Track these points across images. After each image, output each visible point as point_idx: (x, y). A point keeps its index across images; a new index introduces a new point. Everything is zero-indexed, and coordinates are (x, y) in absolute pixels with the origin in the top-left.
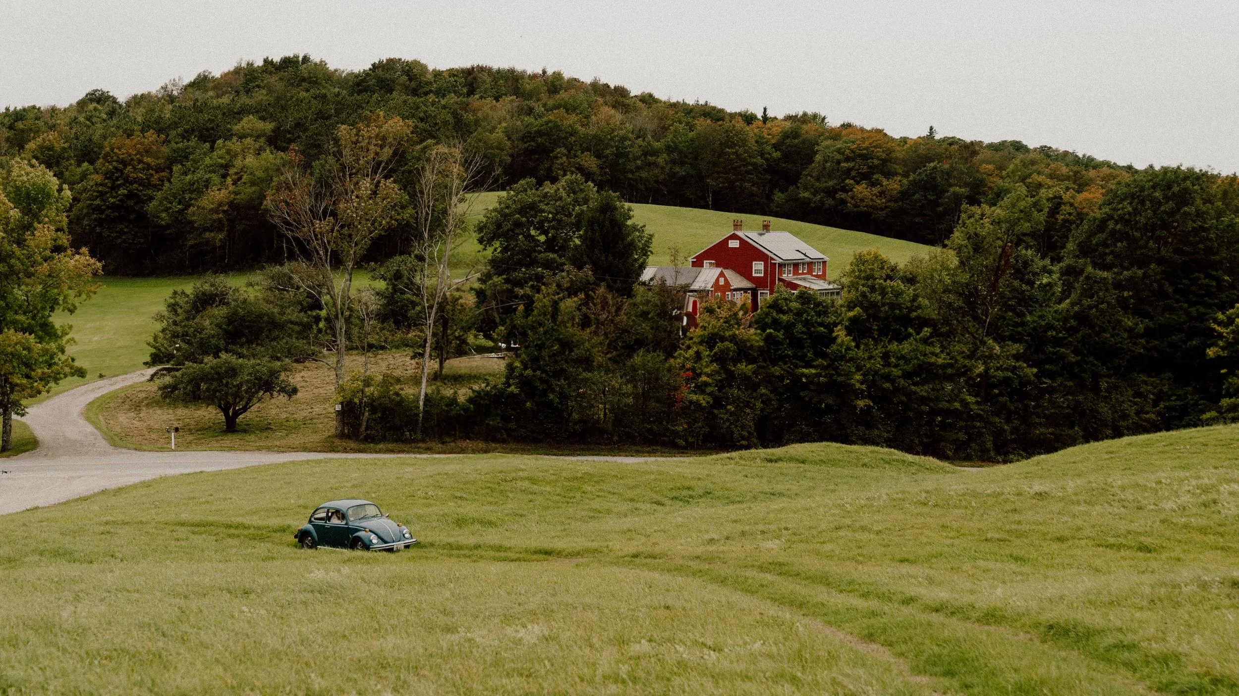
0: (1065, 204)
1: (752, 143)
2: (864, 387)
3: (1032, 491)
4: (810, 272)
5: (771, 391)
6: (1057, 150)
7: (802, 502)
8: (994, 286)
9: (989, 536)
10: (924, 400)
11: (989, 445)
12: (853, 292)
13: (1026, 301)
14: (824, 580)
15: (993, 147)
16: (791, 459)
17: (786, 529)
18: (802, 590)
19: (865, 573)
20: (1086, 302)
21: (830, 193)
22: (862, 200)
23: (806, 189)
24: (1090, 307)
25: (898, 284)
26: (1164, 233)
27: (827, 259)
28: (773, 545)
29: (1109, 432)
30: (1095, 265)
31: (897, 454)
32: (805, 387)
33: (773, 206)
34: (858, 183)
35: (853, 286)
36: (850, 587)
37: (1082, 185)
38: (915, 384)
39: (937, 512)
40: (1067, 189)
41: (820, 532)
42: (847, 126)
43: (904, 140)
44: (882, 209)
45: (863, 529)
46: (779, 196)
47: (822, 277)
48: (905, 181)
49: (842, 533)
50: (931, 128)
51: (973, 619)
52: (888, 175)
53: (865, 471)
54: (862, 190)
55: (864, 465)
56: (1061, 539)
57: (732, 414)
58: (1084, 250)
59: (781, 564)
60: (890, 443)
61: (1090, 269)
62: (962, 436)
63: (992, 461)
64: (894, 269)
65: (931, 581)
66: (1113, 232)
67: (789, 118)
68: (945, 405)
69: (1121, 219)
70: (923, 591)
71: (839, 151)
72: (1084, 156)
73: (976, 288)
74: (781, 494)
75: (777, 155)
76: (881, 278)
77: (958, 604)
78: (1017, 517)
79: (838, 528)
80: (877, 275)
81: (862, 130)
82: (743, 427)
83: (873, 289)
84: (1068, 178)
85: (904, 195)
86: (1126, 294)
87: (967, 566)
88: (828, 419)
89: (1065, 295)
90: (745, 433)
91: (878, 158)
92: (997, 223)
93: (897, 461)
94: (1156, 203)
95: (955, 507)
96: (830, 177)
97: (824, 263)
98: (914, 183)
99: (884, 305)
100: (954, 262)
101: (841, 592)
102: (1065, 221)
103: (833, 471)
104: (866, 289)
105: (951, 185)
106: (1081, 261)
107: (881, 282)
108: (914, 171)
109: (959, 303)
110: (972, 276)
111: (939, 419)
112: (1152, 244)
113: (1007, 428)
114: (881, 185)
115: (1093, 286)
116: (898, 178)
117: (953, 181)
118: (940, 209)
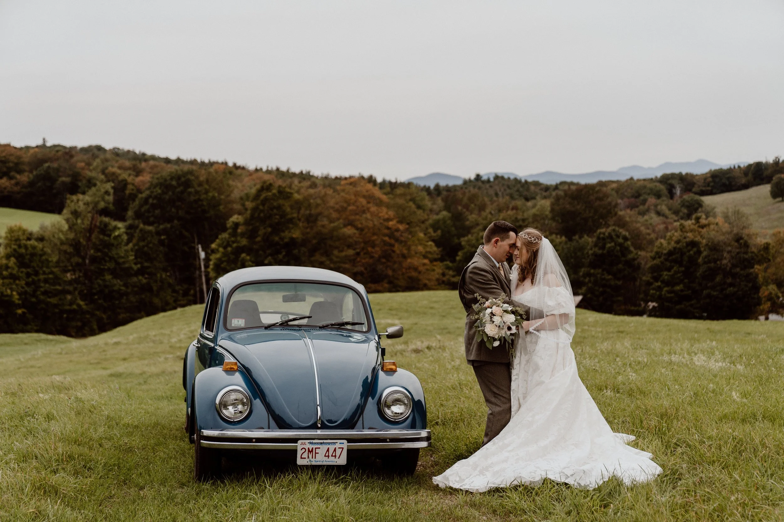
0: (129, 184)
2: (20, 302)
6: (123, 150)
8: (89, 239)
10: (56, 306)
11: (95, 327)
12: (9, 249)
13: (109, 246)
15: (85, 150)
20: (141, 244)
22: (5, 188)
24: (144, 247)
25: (33, 242)
26: (179, 203)
30: (144, 224)
31: (43, 336)
35: (8, 245)
37: (138, 172)
38: (50, 297)
40: (130, 175)
44: (18, 193)
48: (31, 176)
50: (44, 139)
52: (20, 172)
53: (28, 347)
55: (26, 344)
56: (124, 359)
58: (138, 215)
60: (37, 331)
61: (141, 226)
62: (79, 324)
64: (31, 234)
66: (153, 205)
68: (67, 307)
72: (140, 152)
73: (79, 241)
76: (24, 239)
80: (21, 238)
83: (20, 246)
84: (130, 169)
85: (31, 184)
86: (163, 237)
89: (129, 241)
92: (87, 204)
93: (44, 340)
94: (174, 188)
95: (76, 353)
98: (37, 176)
99: (27, 254)
100: (65, 227)
102: (130, 194)
103: (8, 349)
104: (15, 247)
105: (60, 176)
106: (137, 222)
107: (24, 242)
108: (36, 169)
109: (70, 250)
110: (76, 234)
111: (65, 316)
112: (173, 210)
113: (104, 316)
114: (16, 178)
115: (144, 235)
116: (26, 174)
117: (60, 174)
118: (55, 191)
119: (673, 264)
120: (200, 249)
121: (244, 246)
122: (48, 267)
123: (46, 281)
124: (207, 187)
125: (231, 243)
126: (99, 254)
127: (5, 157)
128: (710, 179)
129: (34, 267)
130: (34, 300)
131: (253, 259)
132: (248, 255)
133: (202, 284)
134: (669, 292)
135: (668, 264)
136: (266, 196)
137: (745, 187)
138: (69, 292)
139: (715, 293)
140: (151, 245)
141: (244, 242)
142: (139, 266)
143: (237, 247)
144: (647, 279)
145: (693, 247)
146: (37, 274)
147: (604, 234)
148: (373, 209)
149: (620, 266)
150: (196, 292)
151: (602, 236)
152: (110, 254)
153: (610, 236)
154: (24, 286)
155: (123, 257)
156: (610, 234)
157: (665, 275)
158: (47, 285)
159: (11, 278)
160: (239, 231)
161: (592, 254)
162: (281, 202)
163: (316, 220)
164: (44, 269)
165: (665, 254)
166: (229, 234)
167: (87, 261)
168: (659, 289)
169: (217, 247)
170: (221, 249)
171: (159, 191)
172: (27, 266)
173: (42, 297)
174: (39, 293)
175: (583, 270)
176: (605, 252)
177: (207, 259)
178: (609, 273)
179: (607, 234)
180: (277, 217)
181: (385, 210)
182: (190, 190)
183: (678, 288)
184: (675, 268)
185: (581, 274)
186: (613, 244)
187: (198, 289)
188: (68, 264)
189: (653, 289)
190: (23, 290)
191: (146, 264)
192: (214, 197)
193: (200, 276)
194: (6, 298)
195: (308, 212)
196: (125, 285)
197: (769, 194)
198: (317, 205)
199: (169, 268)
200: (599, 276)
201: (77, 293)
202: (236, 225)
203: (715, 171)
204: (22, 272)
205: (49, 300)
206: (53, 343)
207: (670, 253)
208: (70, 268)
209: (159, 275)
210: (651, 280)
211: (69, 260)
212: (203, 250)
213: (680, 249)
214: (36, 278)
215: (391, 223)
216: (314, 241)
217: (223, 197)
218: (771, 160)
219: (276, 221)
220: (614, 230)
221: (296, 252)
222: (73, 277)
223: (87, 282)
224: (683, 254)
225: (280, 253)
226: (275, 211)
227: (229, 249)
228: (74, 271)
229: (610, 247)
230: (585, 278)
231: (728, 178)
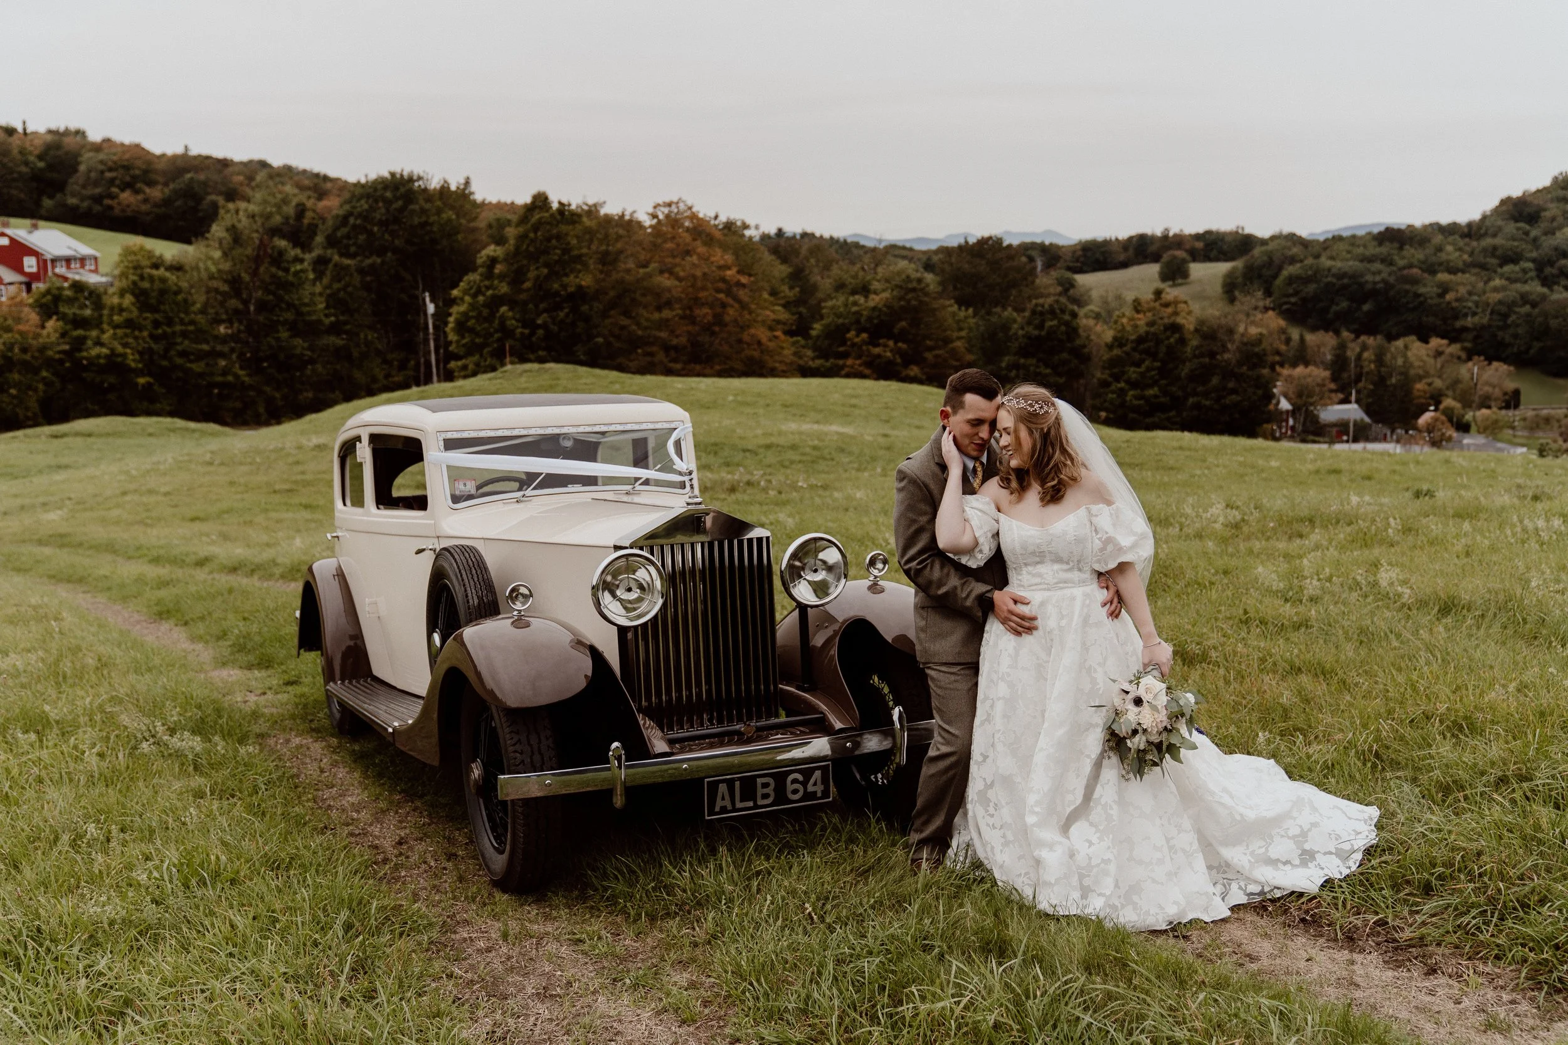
0: (308, 210)
1: (15, 151)
2: (140, 366)
3: (311, 444)
4: (83, 266)
5: (53, 374)
7: (89, 471)
8: (255, 274)
9: (277, 487)
10: (201, 375)
11: (261, 410)
12: (124, 281)
13: (287, 286)
14: (110, 548)
16: (77, 434)
17: (70, 499)
18: (82, 561)
19: (155, 536)
20: (336, 286)
21: (98, 199)
22: (128, 206)
23: (73, 195)
24: (339, 290)
25: (162, 272)
26: (396, 227)
27: (97, 254)
28: (54, 516)
29: (363, 393)
30: (341, 255)
31: (179, 423)
32: (85, 368)
33: (43, 212)
34: (123, 190)
35: (123, 275)
36: (135, 553)
37: (321, 195)
38: (191, 361)
39: (223, 470)
40: (309, 197)
41: (106, 499)
42: (107, 141)
43: (164, 155)
44: (148, 214)
45: (151, 492)
46: (47, 203)
47: (96, 271)
48: (166, 190)
49: (128, 498)
50: (186, 148)
51: (277, 576)
52: (151, 184)
53: (153, 440)
54: (126, 196)
55: (150, 435)
57: (14, 397)
58: (332, 241)
59: (62, 536)
60: (172, 414)
61: (336, 258)
62: (238, 405)
63: (267, 424)
64: (161, 261)
65: (225, 537)
66: (354, 226)
67: (50, 132)
68: (219, 379)
69: (360, 215)
70: (215, 550)
71: (102, 162)
73: (239, 276)
74: (67, 467)
75: (41, 165)
76: (148, 267)
77: (257, 560)
78: (300, 468)
79: (124, 493)
80: (143, 264)
81: (122, 145)
82: (27, 409)
83: (142, 278)
84: (309, 188)
85: (167, 202)
86: (368, 279)
87: (260, 519)
88: (112, 396)
89: (317, 280)
90: (29, 414)
91: (139, 168)
92: (252, 217)
93: (181, 429)
94: (388, 202)
95: (241, 464)
96: (96, 184)
97: (96, 259)
98: (175, 191)
99: (153, 291)
100: (217, 254)
101: (129, 558)
102: (310, 225)
103: (119, 441)
104: (135, 278)
105: (209, 194)
106: (329, 252)
107: (148, 270)
108: (174, 181)
109: (225, 288)
110: (235, 265)
111: (216, 391)
112: (387, 236)
113: (277, 395)
114: (144, 193)
115: (341, 272)
116: (159, 187)
117: (210, 190)
118: (201, 214)
119: (1144, 356)
120: (428, 300)
121: (505, 294)
122: (187, 313)
123: (184, 334)
124: (439, 203)
125: (483, 289)
126: (271, 297)
127: (128, 160)
128: (1080, 253)
129: (165, 312)
130: (165, 363)
131: (518, 316)
132: (511, 309)
133: (429, 352)
134: (1136, 397)
135: (1137, 356)
136: (541, 218)
137: (1124, 265)
138: (222, 355)
139: (1208, 403)
140: (350, 289)
141: (504, 288)
142: (333, 319)
143: (493, 296)
144: (1104, 377)
145: (1173, 333)
146: (170, 322)
147: (1043, 306)
148: (702, 249)
149: (1065, 355)
150: (418, 364)
151: (1040, 308)
152: (287, 297)
153: (1052, 311)
154: (148, 339)
155: (306, 305)
156: (1051, 306)
157: (1133, 372)
158: (186, 342)
159: (126, 327)
160: (497, 271)
161: (1023, 336)
162: (564, 228)
163: (615, 261)
164: (182, 315)
165: (1132, 342)
166: (481, 275)
167: (252, 308)
168: (1122, 392)
169: (461, 295)
170: (467, 298)
171: (366, 206)
172: (154, 310)
173: (179, 361)
174: (173, 353)
175: (1007, 358)
176: (1043, 333)
177: (441, 317)
178: (1047, 366)
179: (1046, 306)
180: (558, 251)
181: (718, 252)
182: (412, 207)
183: (1151, 392)
184: (1147, 363)
185: (1003, 365)
186: (1055, 322)
187: (422, 360)
188: (222, 311)
189: (1113, 392)
190: (146, 345)
191: (341, 318)
192: (450, 220)
193: (426, 341)
194: (119, 359)
195: (604, 248)
196: (311, 348)
197: (1157, 276)
198: (619, 237)
199: (379, 326)
200: (1032, 368)
201: (234, 356)
202: (493, 261)
203: (1087, 242)
204: (145, 319)
205: (189, 365)
206: (197, 435)
207: (1141, 340)
208: (224, 317)
209: (362, 336)
210: (1110, 379)
211: (222, 304)
212: (432, 301)
213: (1154, 334)
214: (168, 330)
215: (729, 273)
216: (612, 293)
217: (463, 221)
218: (1158, 232)
219: (556, 258)
220: (1057, 301)
221: (585, 308)
222: (230, 331)
223: (251, 340)
224: (1158, 342)
225: (562, 309)
226: (554, 242)
227: (481, 298)
228: (230, 322)
229: (1051, 327)
230: (1011, 371)
231: (1103, 253)
